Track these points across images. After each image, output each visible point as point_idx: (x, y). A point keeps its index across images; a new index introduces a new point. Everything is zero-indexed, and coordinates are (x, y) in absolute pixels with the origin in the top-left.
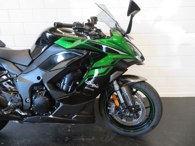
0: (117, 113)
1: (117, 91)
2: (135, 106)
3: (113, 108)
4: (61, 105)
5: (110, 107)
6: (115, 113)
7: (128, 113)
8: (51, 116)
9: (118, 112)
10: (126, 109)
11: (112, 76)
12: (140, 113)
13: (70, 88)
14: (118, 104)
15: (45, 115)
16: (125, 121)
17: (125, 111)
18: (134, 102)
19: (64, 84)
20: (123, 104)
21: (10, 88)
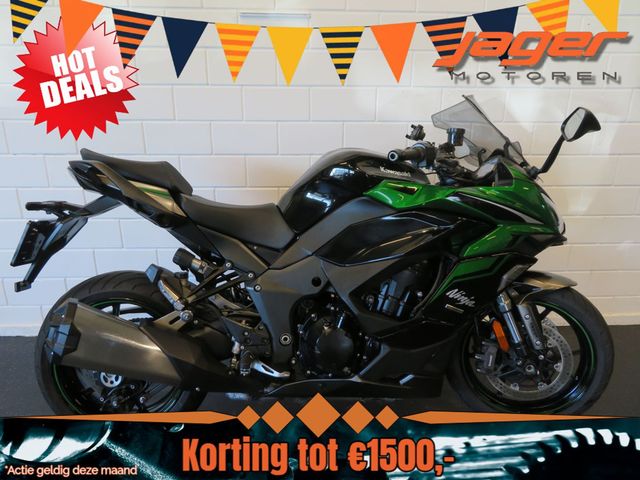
0: (499, 370)
1: (506, 312)
2: (545, 350)
3: (491, 357)
4: (385, 350)
5: (483, 354)
6: (495, 369)
7: (530, 368)
8: (356, 379)
9: (502, 366)
10: (526, 358)
11: (505, 277)
12: (560, 367)
13: (401, 308)
14: (505, 346)
15: (332, 377)
16: (517, 389)
17: (523, 364)
18: (544, 340)
19: (386, 297)
20: (519, 345)
21: (226, 307)
